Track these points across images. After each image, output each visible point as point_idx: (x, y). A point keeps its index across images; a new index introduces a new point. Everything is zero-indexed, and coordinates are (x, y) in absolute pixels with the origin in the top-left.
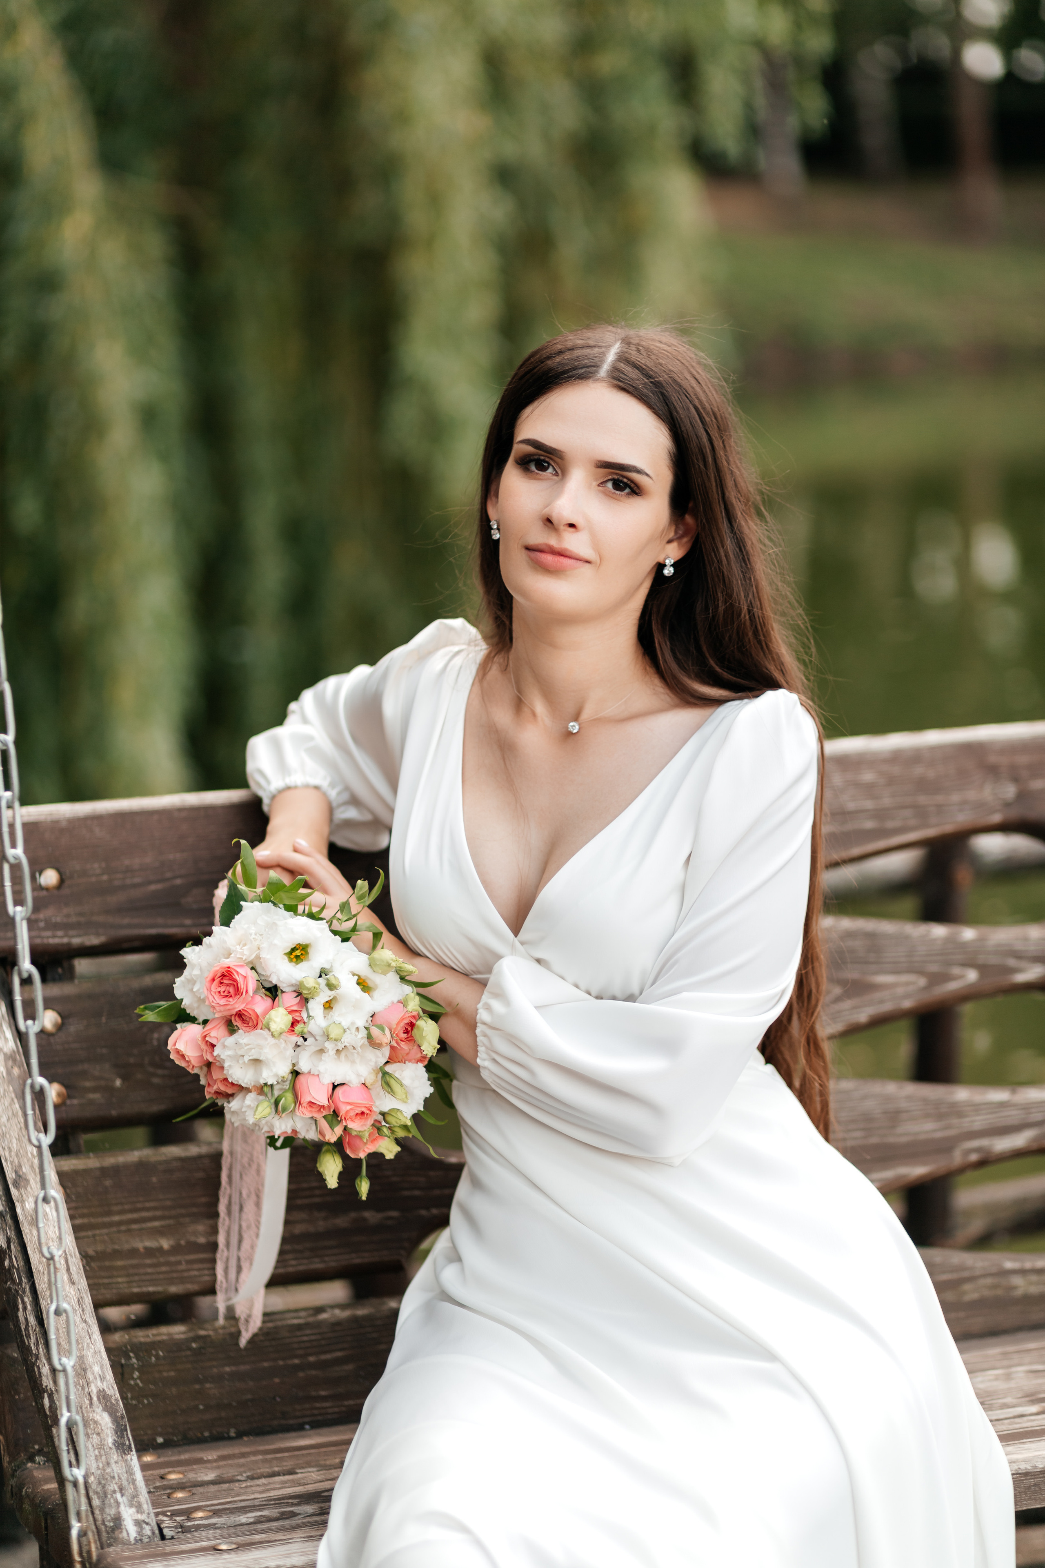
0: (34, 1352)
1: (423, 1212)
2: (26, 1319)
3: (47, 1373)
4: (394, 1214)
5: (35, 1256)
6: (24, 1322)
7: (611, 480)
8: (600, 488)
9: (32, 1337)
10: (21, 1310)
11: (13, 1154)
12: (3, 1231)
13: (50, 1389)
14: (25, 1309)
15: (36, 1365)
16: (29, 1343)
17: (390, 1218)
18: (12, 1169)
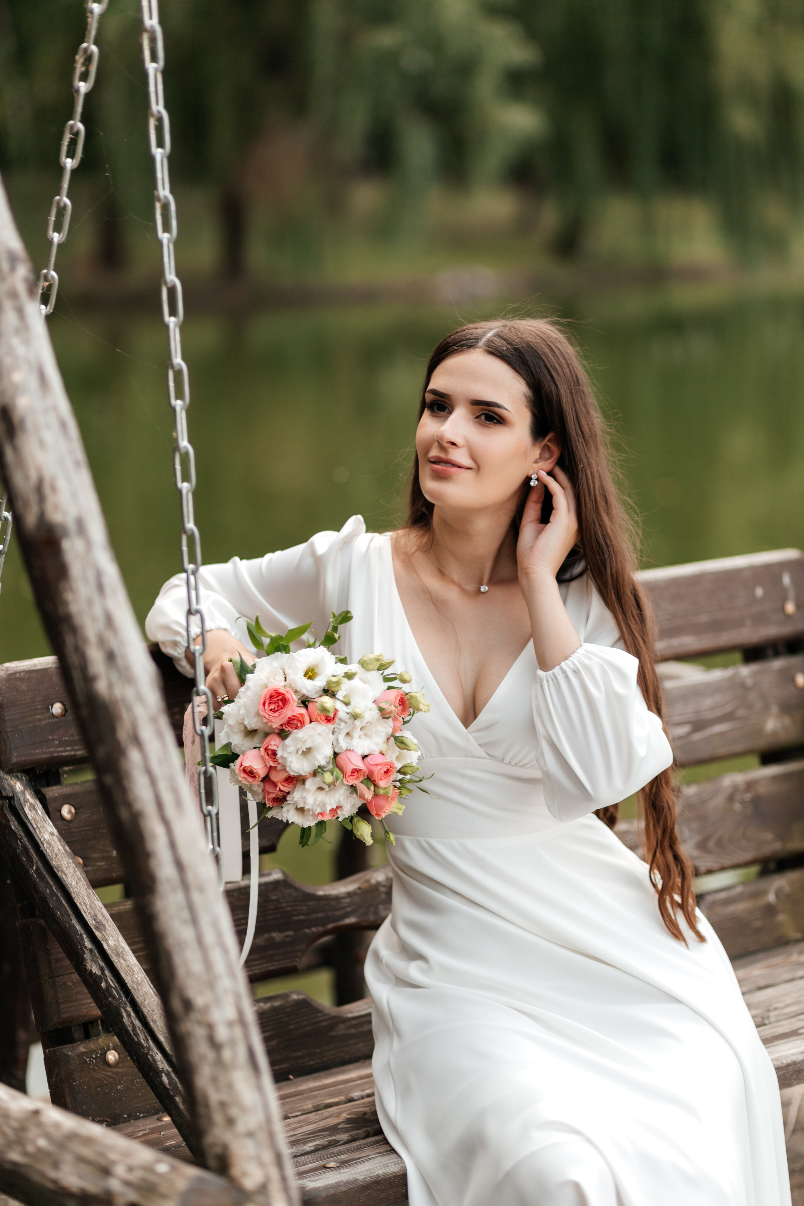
0: (145, 1045)
1: (307, 931)
2: (132, 1023)
3: (161, 1059)
4: (290, 933)
5: (128, 977)
6: (131, 1025)
7: (483, 414)
8: (476, 420)
9: (140, 1035)
10: (125, 1017)
11: (88, 907)
12: (95, 963)
13: (167, 1070)
14: (129, 1016)
15: (150, 1055)
16: (138, 1039)
17: (288, 936)
18: (91, 917)
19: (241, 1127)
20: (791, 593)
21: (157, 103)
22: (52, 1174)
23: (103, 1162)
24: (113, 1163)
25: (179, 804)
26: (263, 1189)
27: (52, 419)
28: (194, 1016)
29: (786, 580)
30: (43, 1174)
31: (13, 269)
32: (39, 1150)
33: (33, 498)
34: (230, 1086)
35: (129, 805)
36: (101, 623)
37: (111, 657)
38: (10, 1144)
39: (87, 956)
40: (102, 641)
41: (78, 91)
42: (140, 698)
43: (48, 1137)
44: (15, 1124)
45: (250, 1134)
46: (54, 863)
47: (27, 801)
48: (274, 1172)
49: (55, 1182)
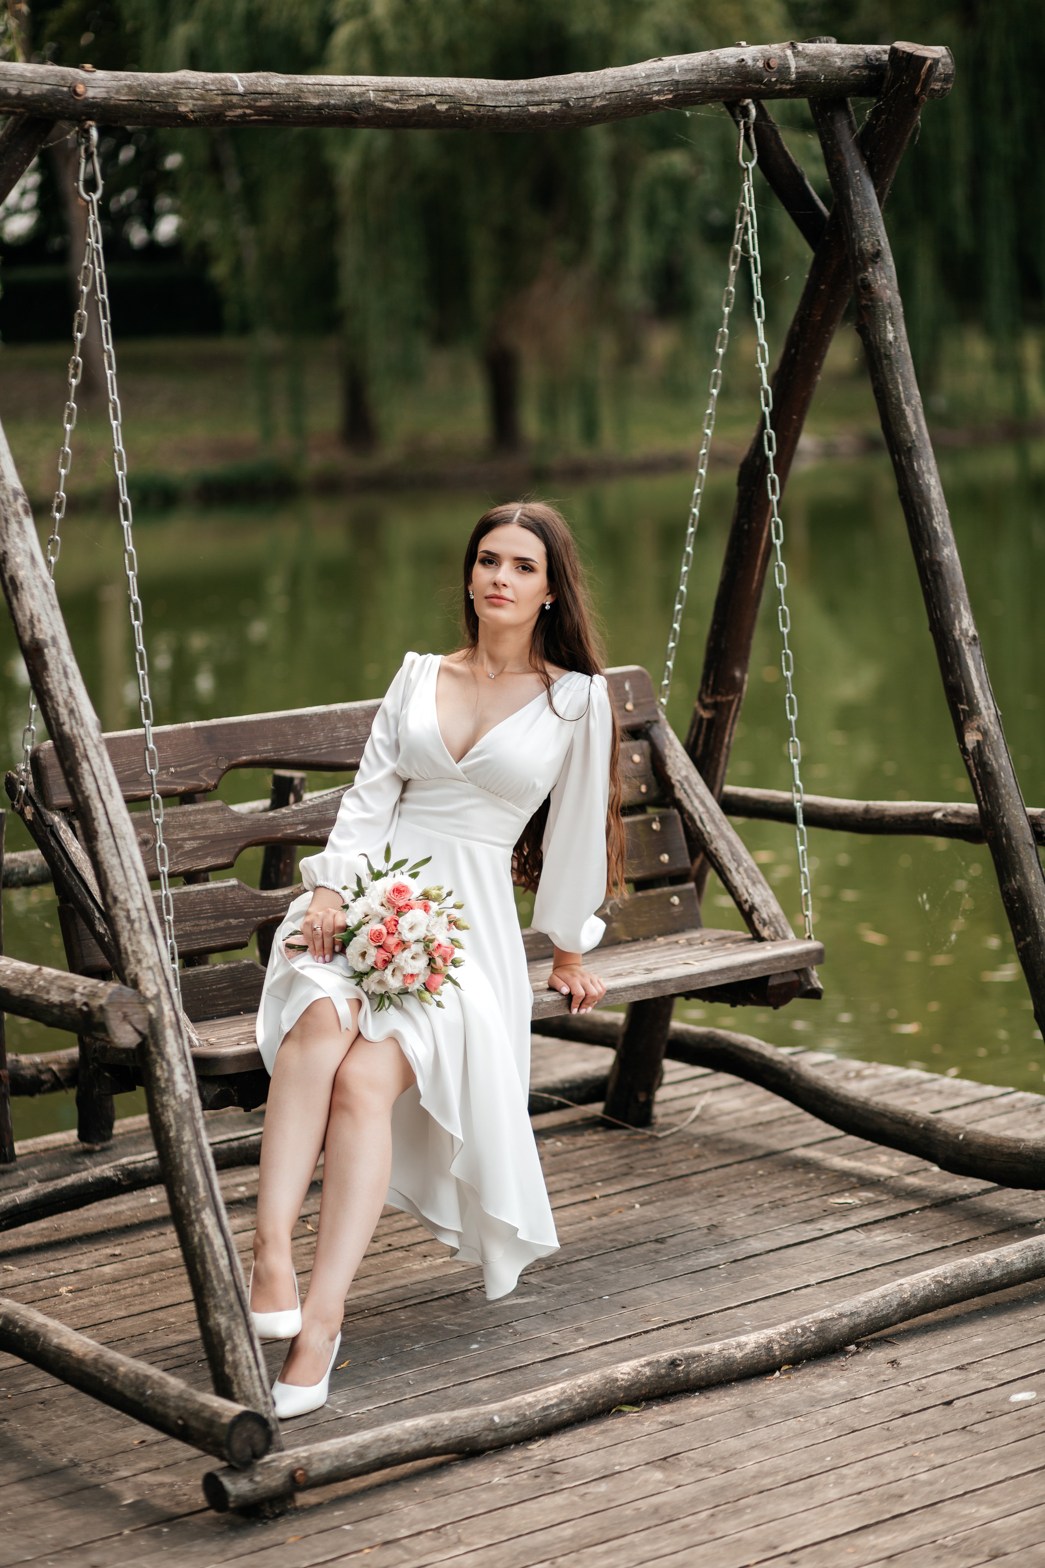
7: (521, 565)
8: (516, 569)
19: (144, 965)
20: (631, 696)
21: (113, 394)
22: (46, 997)
23: (72, 986)
24: (77, 986)
25: (111, 792)
26: (157, 996)
27: (39, 583)
28: (119, 905)
29: (627, 686)
30: (41, 998)
31: (16, 500)
32: (40, 986)
33: (28, 626)
34: (139, 942)
35: (83, 792)
36: (67, 693)
37: (72, 712)
38: (25, 987)
39: (97, 922)
40: (66, 703)
41: (71, 385)
42: (89, 735)
43: (45, 980)
44: (28, 976)
45: (150, 968)
46: (77, 866)
47: (61, 828)
48: (164, 990)
49: (47, 1000)
